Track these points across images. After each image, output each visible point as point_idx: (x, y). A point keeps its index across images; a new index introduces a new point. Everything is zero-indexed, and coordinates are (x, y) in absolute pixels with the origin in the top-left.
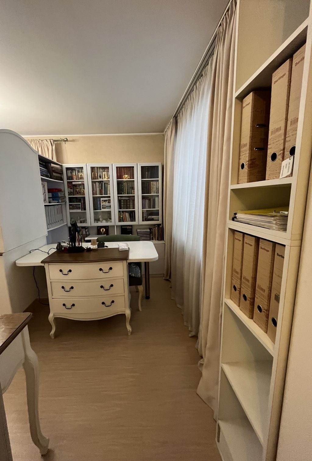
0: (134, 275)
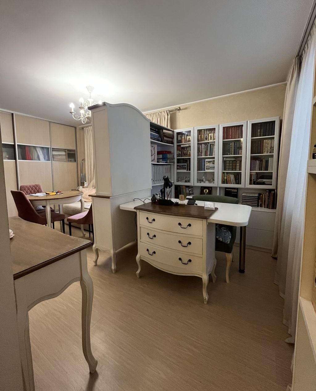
0: (221, 239)
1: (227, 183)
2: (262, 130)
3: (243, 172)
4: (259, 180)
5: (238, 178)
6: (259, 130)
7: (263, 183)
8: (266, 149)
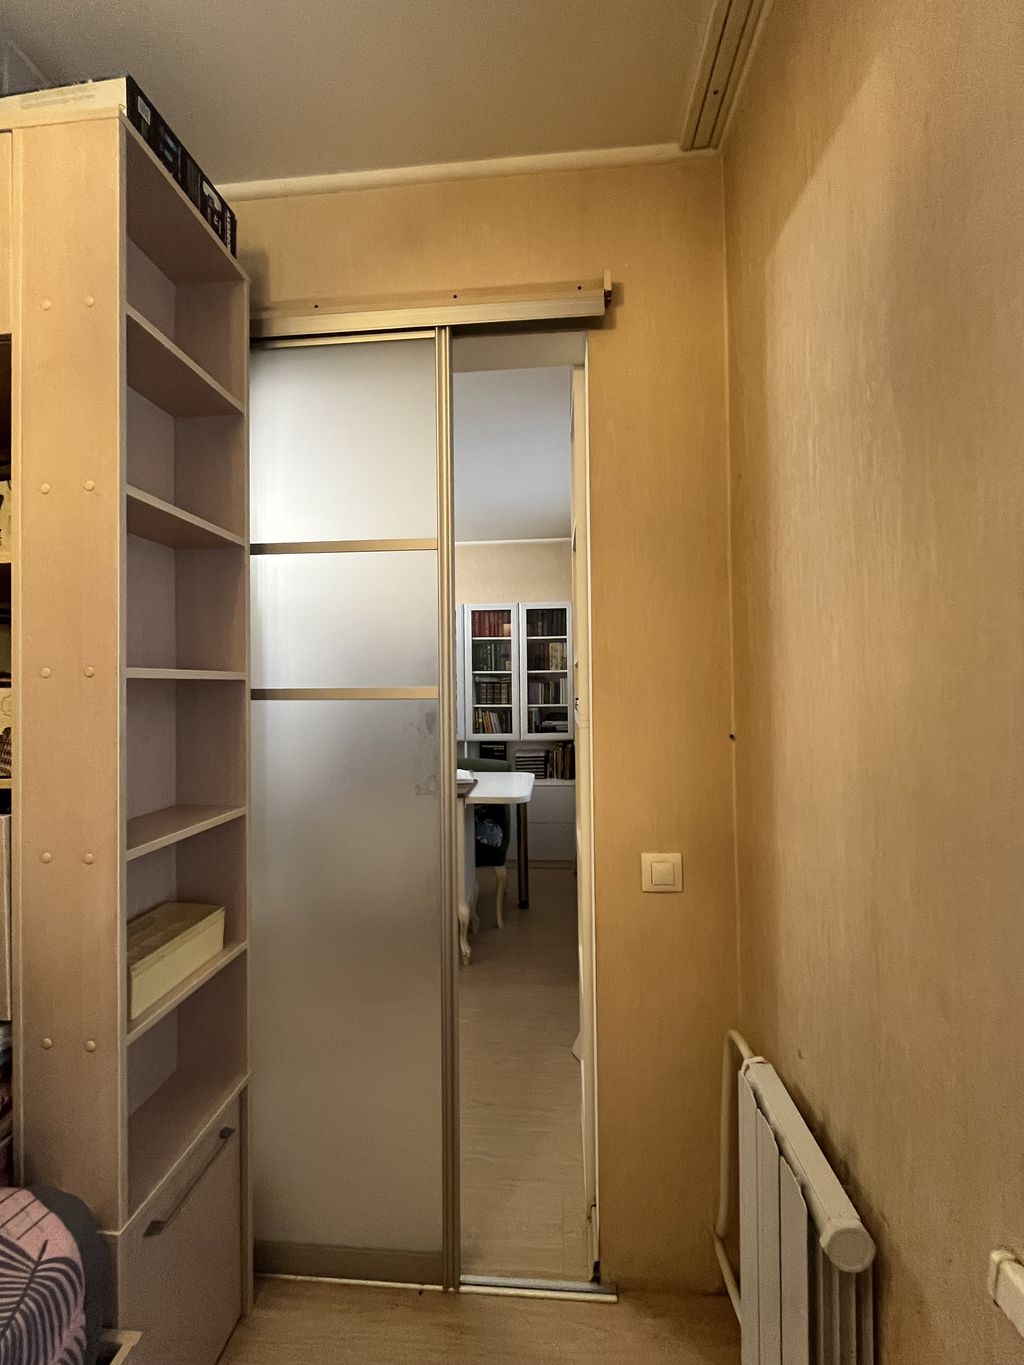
1: (484, 732)
2: (546, 624)
3: (514, 705)
4: (546, 723)
5: (505, 721)
6: (540, 624)
7: (553, 730)
8: (554, 661)
